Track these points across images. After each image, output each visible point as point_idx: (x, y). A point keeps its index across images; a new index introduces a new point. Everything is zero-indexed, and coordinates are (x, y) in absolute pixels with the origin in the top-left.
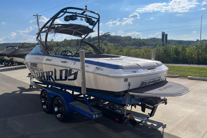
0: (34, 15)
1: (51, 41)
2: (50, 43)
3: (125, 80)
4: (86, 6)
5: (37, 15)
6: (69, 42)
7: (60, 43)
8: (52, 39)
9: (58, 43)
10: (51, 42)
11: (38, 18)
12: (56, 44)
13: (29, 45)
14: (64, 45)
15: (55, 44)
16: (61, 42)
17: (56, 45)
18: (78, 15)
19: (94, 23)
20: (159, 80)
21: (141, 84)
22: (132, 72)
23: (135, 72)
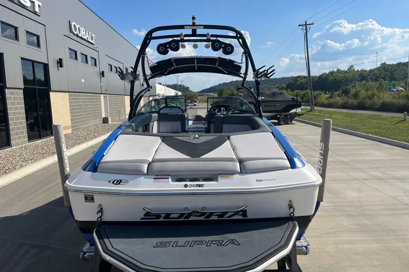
0: (299, 25)
1: (349, 70)
2: (346, 74)
3: (86, 198)
4: (194, 18)
5: (306, 22)
6: (390, 69)
7: (367, 72)
8: (352, 66)
9: (362, 74)
10: (349, 73)
11: (306, 29)
12: (359, 76)
13: (306, 80)
14: (377, 77)
15: (357, 76)
16: (371, 71)
17: (359, 79)
18: (185, 38)
19: (229, 49)
20: (241, 213)
21: (145, 215)
22: (111, 182)
23: (119, 184)
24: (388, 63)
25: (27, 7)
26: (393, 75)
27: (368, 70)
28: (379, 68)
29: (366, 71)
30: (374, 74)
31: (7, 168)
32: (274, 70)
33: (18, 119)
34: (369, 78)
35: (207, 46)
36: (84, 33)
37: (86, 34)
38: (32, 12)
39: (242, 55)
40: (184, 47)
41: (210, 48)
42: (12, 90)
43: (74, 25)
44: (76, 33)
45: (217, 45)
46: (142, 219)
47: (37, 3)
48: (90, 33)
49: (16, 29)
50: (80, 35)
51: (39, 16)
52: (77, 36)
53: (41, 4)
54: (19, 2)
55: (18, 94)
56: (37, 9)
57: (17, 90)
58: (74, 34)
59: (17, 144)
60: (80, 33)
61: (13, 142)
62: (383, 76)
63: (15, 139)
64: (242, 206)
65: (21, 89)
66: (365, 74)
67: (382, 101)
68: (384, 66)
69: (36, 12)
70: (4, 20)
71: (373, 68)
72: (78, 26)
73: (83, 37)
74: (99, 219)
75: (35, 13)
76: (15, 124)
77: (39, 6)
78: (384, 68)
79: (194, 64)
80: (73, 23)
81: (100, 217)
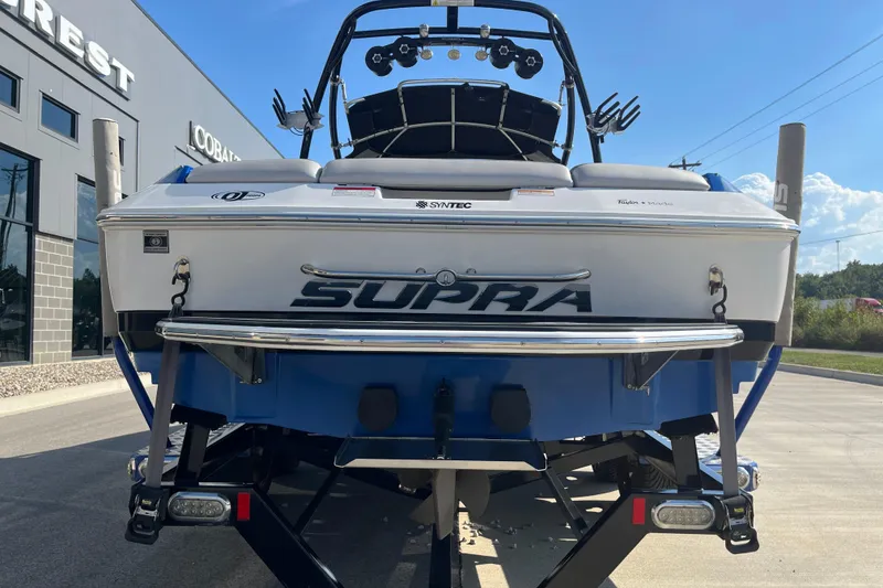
3: (148, 241)
5: (684, 161)
6: (868, 274)
7: (819, 280)
18: (432, 36)
19: (531, 61)
20: (573, 296)
21: (305, 292)
22: (220, 197)
23: (240, 199)
24: (863, 263)
25: (104, 76)
26: (877, 287)
27: (821, 275)
28: (844, 272)
29: (817, 277)
30: (834, 284)
31: (10, 387)
32: (638, 107)
33: (54, 303)
34: (824, 291)
35: (480, 57)
36: (219, 150)
37: (222, 152)
38: (112, 88)
39: (561, 90)
40: (427, 56)
41: (488, 61)
42: (49, 240)
43: (200, 132)
44: (201, 147)
45: (504, 50)
46: (297, 303)
47: (124, 73)
48: (231, 153)
49: (74, 115)
50: (210, 153)
51: (127, 99)
52: (204, 154)
53: (132, 77)
54: (86, 62)
55: (61, 250)
56: (123, 85)
57: (61, 243)
58: (198, 150)
59: (46, 359)
60: (210, 149)
61: (36, 353)
62: (854, 288)
63: (42, 346)
64: (581, 271)
65: (70, 240)
66: (814, 283)
67: (860, 327)
68: (855, 268)
69: (121, 90)
70: (50, 93)
71: (830, 272)
72: (208, 134)
73: (215, 157)
74: (178, 301)
75: (118, 91)
76: (48, 314)
77: (129, 80)
78: (856, 272)
79: (450, 120)
80: (197, 128)
81: (181, 295)
